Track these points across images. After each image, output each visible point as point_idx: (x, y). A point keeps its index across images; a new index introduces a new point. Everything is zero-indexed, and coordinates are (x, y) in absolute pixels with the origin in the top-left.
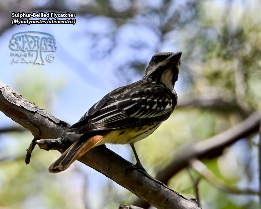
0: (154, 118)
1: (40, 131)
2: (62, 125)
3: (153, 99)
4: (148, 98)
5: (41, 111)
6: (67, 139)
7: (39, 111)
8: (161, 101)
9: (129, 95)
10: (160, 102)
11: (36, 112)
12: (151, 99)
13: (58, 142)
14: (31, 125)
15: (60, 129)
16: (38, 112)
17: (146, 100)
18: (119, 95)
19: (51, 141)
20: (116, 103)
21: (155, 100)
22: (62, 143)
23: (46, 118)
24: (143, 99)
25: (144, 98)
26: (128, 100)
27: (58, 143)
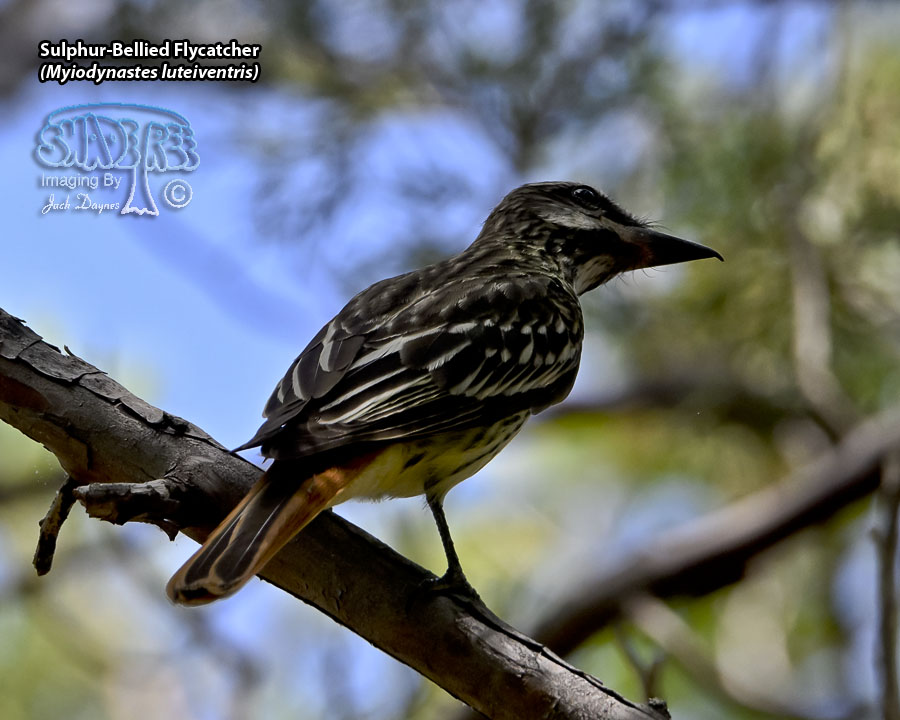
0: (525, 393)
1: (91, 454)
2: (170, 429)
3: (518, 326)
4: (503, 321)
5: (94, 377)
6: (189, 480)
7: (87, 377)
8: (543, 330)
9: (436, 315)
10: (543, 336)
11: (76, 382)
12: (514, 324)
13: (158, 494)
14: (58, 429)
15: (162, 444)
16: (82, 382)
17: (495, 329)
18: (396, 315)
19: (129, 491)
20: (397, 345)
21: (527, 330)
22: (171, 497)
23: (114, 404)
24: (488, 328)
25: (488, 323)
26: (436, 334)
27: (155, 495)
